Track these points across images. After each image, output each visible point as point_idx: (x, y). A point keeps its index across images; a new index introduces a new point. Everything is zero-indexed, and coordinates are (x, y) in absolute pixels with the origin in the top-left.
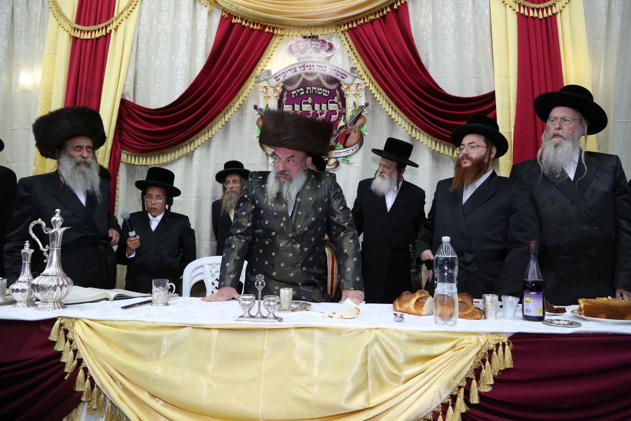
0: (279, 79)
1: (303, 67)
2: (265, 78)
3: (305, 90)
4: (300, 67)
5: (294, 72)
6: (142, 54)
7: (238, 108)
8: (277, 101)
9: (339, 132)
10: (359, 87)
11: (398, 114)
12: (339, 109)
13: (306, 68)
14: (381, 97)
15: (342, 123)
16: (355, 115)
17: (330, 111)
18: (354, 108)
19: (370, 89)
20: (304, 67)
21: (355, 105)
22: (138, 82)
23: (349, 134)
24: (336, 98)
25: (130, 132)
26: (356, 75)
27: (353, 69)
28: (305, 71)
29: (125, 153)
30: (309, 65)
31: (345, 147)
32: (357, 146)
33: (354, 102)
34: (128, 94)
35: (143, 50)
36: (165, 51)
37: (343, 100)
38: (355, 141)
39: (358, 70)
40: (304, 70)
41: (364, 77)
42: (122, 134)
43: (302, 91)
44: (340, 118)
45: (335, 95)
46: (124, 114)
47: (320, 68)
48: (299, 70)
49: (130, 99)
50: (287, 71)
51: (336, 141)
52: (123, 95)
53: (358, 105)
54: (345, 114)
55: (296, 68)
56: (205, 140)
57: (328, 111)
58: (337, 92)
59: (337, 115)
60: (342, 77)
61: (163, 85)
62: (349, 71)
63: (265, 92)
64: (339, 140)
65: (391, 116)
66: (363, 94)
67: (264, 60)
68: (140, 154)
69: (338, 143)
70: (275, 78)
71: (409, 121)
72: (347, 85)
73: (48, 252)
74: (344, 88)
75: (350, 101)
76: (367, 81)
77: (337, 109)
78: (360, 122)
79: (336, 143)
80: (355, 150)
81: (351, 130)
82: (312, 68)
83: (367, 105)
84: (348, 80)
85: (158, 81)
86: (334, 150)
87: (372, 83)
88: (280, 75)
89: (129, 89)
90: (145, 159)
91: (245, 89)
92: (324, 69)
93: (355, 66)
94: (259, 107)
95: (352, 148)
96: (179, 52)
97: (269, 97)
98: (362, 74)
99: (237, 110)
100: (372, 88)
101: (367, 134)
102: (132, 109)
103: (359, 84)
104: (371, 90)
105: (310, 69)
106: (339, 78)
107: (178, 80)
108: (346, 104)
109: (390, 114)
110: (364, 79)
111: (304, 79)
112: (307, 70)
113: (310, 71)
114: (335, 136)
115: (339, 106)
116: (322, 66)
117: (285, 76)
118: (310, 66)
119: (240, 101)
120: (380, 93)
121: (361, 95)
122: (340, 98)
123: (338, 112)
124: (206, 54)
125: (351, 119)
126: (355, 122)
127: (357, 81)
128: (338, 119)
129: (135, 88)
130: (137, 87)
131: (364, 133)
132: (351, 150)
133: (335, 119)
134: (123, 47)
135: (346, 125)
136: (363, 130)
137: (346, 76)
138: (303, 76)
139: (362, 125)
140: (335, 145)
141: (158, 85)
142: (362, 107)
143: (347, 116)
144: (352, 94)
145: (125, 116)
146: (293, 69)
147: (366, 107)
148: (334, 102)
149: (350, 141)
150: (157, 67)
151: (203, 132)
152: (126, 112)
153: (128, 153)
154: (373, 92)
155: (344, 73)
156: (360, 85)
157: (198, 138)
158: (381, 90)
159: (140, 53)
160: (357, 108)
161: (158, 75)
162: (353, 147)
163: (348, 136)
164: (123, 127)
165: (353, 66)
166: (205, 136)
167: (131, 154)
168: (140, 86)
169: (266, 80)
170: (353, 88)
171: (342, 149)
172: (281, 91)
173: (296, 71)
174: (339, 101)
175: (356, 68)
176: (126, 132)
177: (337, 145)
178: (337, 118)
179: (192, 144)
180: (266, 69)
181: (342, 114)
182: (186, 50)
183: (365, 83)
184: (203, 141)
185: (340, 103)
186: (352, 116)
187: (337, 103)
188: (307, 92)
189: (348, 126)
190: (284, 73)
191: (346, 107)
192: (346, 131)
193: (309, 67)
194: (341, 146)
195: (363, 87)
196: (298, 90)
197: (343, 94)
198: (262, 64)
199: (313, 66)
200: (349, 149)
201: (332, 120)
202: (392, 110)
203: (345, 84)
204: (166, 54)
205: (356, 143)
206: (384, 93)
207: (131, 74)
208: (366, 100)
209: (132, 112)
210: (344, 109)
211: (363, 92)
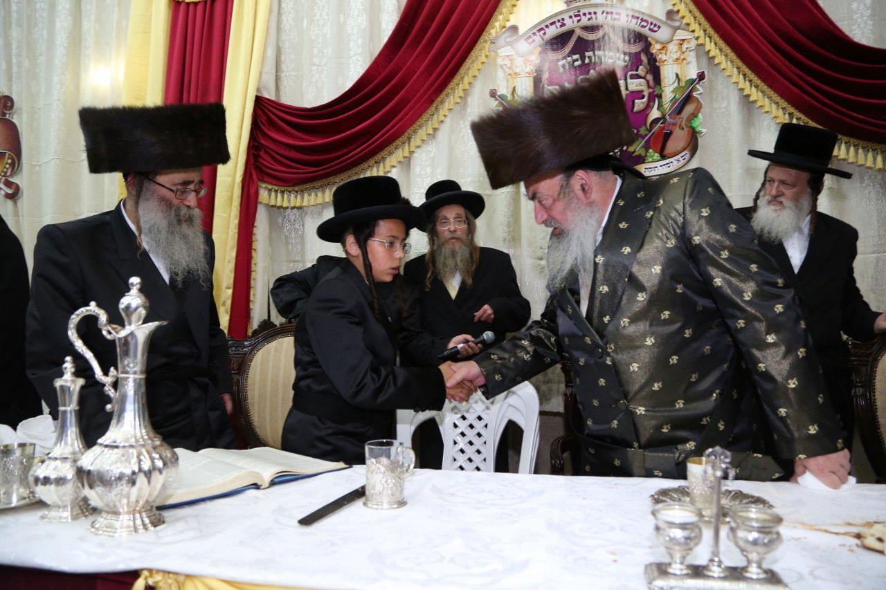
0: (534, 41)
1: (576, 16)
2: (508, 40)
3: (583, 58)
4: (571, 17)
5: (561, 26)
6: (288, 20)
7: (460, 97)
8: (532, 79)
9: (650, 131)
10: (685, 46)
11: (763, 92)
12: (649, 87)
13: (583, 17)
14: (729, 62)
15: (655, 114)
16: (680, 96)
17: (632, 92)
18: (676, 84)
19: (707, 48)
20: (579, 15)
21: (679, 80)
22: (284, 67)
23: (671, 133)
24: (641, 67)
25: (274, 151)
26: (677, 24)
27: (670, 14)
28: (581, 24)
29: (266, 188)
30: (586, 11)
31: (663, 157)
32: (686, 154)
33: (677, 75)
34: (266, 88)
35: (290, 12)
36: (326, 10)
37: (655, 71)
38: (681, 144)
39: (681, 14)
40: (579, 21)
41: (694, 26)
42: (259, 156)
43: (577, 60)
44: (652, 104)
45: (640, 62)
46: (261, 121)
47: (609, 16)
48: (569, 23)
49: (269, 95)
50: (547, 26)
51: (647, 147)
52: (258, 90)
53: (684, 79)
54: (660, 97)
55: (563, 19)
56: (404, 157)
57: (628, 92)
58: (644, 58)
59: (645, 100)
60: (651, 30)
61: (325, 68)
62: (663, 18)
63: (509, 65)
64: (651, 145)
65: (748, 96)
66: (691, 57)
67: (504, 10)
68: (290, 189)
69: (651, 151)
70: (526, 40)
71: (784, 104)
72: (661, 43)
73: (115, 385)
74: (655, 48)
75: (668, 73)
76: (700, 33)
77: (644, 87)
78: (689, 109)
79: (647, 151)
80: (683, 162)
81: (674, 124)
82: (593, 16)
83: (701, 76)
84: (663, 34)
85: (316, 61)
86: (643, 162)
87: (710, 37)
88: (534, 34)
89: (269, 80)
90: (299, 197)
91: (473, 62)
92: (617, 17)
93: (676, 9)
94: (499, 93)
95: (676, 158)
96: (350, 9)
97: (516, 74)
98: (689, 22)
99: (459, 101)
100: (710, 46)
101: (704, 130)
102: (274, 110)
103: (683, 40)
104: (709, 51)
105: (589, 19)
106: (646, 31)
107: (352, 57)
108: (662, 77)
109: (746, 92)
110: (693, 31)
111: (580, 39)
112: (585, 21)
113: (590, 23)
114: (644, 137)
115: (648, 82)
116: (612, 13)
117: (545, 34)
118: (590, 13)
119: (464, 85)
120: (726, 56)
121: (689, 59)
122: (648, 67)
123: (646, 94)
124: (399, 8)
125: (672, 106)
126: (680, 111)
127: (681, 34)
128: (648, 107)
129: (278, 79)
130: (283, 75)
131: (699, 129)
132: (675, 162)
133: (642, 107)
134: (256, 10)
135: (663, 117)
136: (696, 123)
137: (659, 27)
138: (578, 32)
139: (694, 115)
140: (644, 155)
141: (315, 68)
142: (692, 81)
143: (664, 100)
144: (670, 61)
145: (265, 126)
146: (559, 21)
147: (700, 80)
148: (638, 77)
149: (671, 146)
150: (313, 37)
151: (398, 142)
152: (265, 118)
153: (270, 187)
154: (712, 54)
155: (654, 22)
156: (685, 42)
157: (391, 153)
158: (727, 50)
159: (284, 18)
160: (682, 84)
161: (315, 51)
162: (678, 157)
163: (667, 136)
164: (260, 143)
165: (671, 7)
166: (403, 149)
167: (276, 188)
168: (288, 74)
169: (508, 44)
170: (672, 47)
171: (659, 161)
172: (537, 62)
173: (563, 25)
174: (647, 73)
175: (678, 11)
176: (266, 152)
177: (648, 154)
178: (645, 105)
179: (381, 165)
180: (508, 24)
181: (655, 96)
182: (363, 5)
183: (697, 38)
184: (401, 159)
185: (650, 77)
186: (674, 100)
187: (644, 78)
188: (587, 61)
189: (668, 117)
190: (542, 29)
191: (663, 84)
192: (663, 128)
193: (588, 16)
194: (657, 156)
195: (693, 44)
196: (569, 59)
197: (655, 60)
198: (501, 17)
199: (595, 13)
200: (671, 160)
201: (636, 109)
202: (751, 86)
203: (657, 42)
204: (328, 14)
205: (684, 150)
206: (732, 55)
207: (271, 53)
208: (699, 69)
209: (275, 119)
210: (658, 87)
211: (693, 54)
